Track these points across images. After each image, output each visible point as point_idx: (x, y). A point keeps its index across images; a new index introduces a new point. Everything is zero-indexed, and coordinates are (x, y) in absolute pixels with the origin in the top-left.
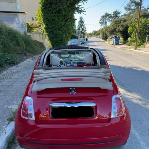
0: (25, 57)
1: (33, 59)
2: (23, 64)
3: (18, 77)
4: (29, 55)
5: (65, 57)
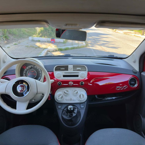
0: (6, 42)
4: (13, 39)
5: (60, 43)
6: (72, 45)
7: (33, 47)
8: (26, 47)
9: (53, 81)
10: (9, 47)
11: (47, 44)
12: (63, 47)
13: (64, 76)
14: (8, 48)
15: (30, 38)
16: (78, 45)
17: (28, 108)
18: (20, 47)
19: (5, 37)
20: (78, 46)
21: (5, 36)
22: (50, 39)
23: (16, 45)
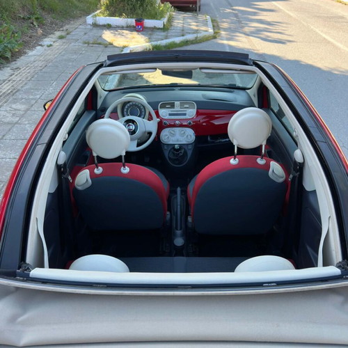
0: (40, 31)
1: (61, 38)
2: (32, 59)
3: (14, 115)
4: (52, 23)
5: (154, 29)
6: (183, 36)
7: (100, 44)
8: (86, 43)
9: (158, 120)
10: (51, 45)
11: (127, 34)
12: (162, 41)
13: (170, 115)
14: (48, 46)
15: (90, 19)
16: (195, 35)
17: (138, 145)
18: (73, 44)
19: (37, 19)
20: (196, 38)
21: (36, 16)
22: (132, 21)
23: (64, 40)
